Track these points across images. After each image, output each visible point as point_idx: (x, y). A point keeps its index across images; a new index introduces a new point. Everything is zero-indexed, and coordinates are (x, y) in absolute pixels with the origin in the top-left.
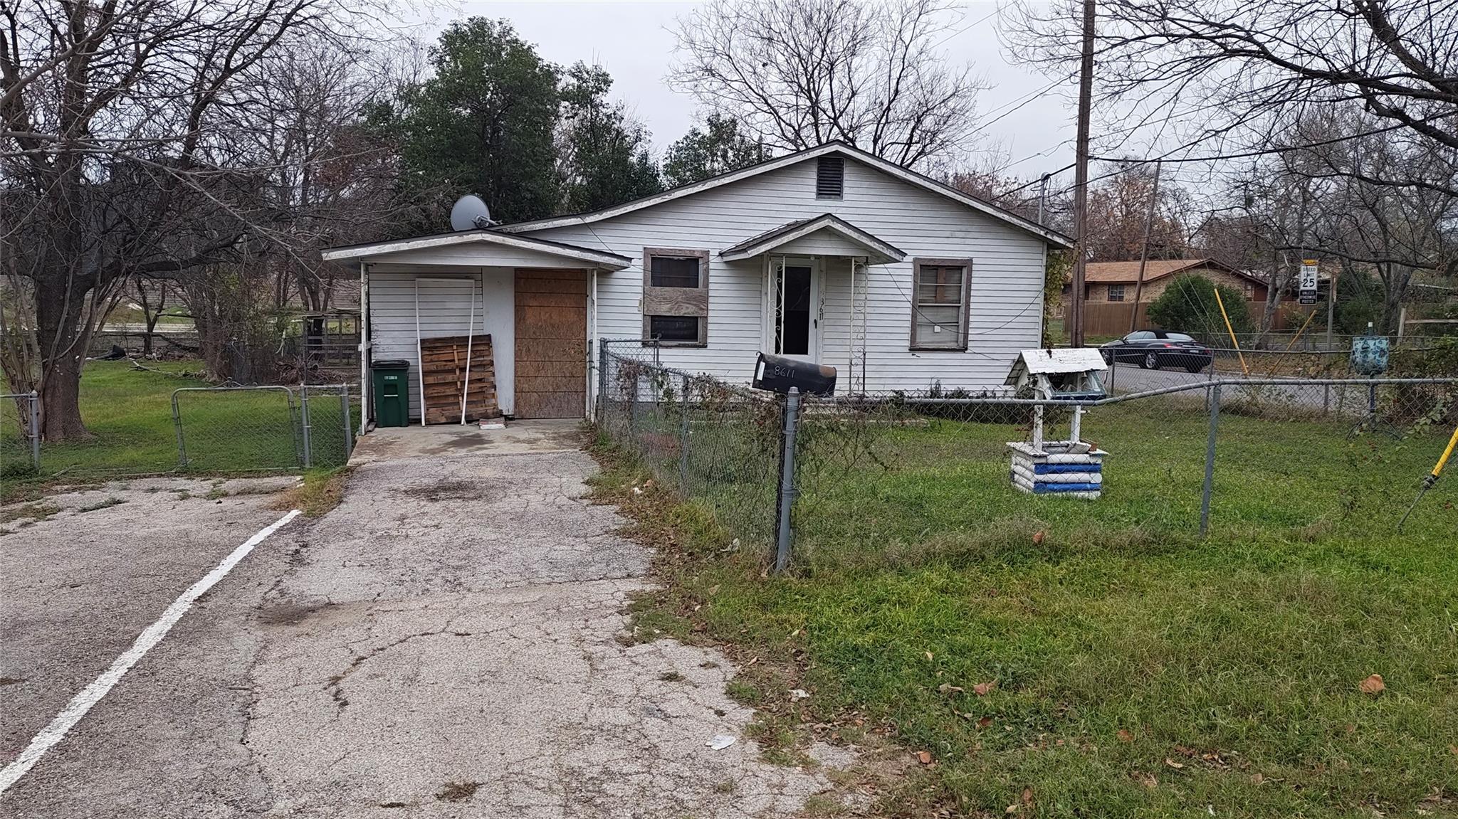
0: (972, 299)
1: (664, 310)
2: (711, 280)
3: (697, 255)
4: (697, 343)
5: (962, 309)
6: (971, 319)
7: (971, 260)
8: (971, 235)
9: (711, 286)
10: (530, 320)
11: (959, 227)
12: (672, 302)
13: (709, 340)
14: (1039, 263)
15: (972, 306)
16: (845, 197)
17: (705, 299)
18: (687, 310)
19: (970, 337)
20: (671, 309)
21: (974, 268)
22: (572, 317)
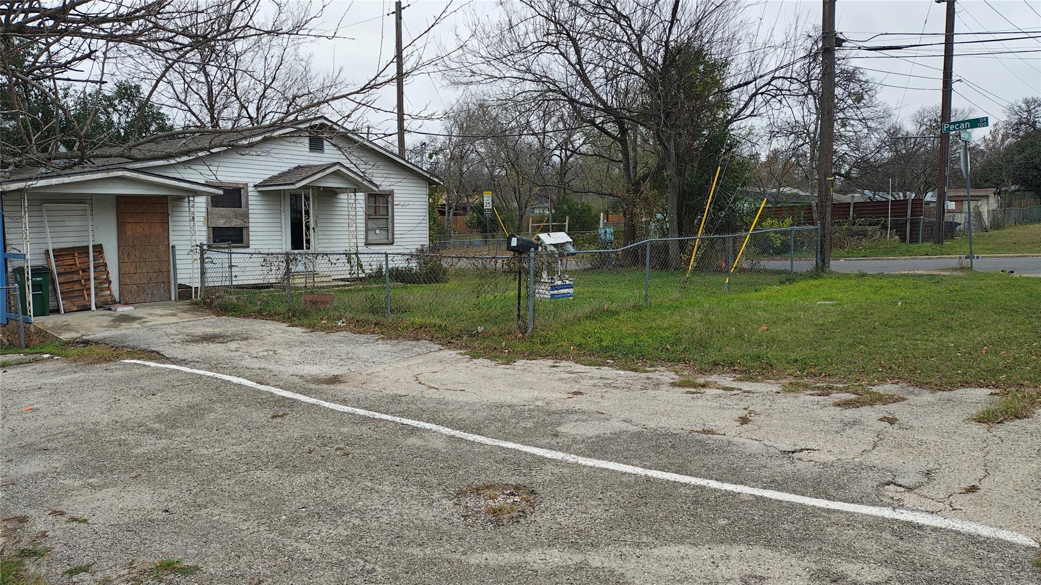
0: (395, 214)
1: (221, 223)
2: (250, 202)
3: (241, 186)
4: (243, 245)
5: (390, 220)
6: (395, 225)
7: (393, 191)
8: (392, 176)
9: (250, 207)
10: (129, 233)
11: (386, 172)
12: (226, 218)
13: (251, 242)
14: (425, 193)
15: (395, 218)
16: (326, 151)
17: (246, 216)
18: (236, 223)
19: (395, 236)
20: (226, 222)
21: (395, 195)
22: (158, 229)
